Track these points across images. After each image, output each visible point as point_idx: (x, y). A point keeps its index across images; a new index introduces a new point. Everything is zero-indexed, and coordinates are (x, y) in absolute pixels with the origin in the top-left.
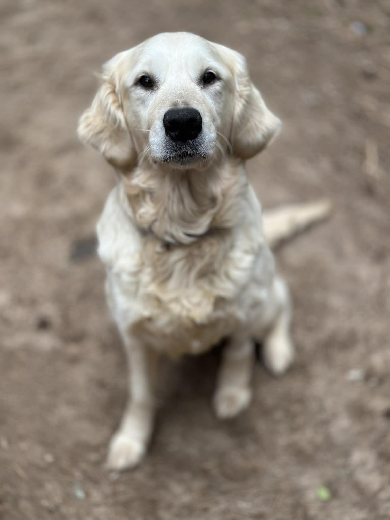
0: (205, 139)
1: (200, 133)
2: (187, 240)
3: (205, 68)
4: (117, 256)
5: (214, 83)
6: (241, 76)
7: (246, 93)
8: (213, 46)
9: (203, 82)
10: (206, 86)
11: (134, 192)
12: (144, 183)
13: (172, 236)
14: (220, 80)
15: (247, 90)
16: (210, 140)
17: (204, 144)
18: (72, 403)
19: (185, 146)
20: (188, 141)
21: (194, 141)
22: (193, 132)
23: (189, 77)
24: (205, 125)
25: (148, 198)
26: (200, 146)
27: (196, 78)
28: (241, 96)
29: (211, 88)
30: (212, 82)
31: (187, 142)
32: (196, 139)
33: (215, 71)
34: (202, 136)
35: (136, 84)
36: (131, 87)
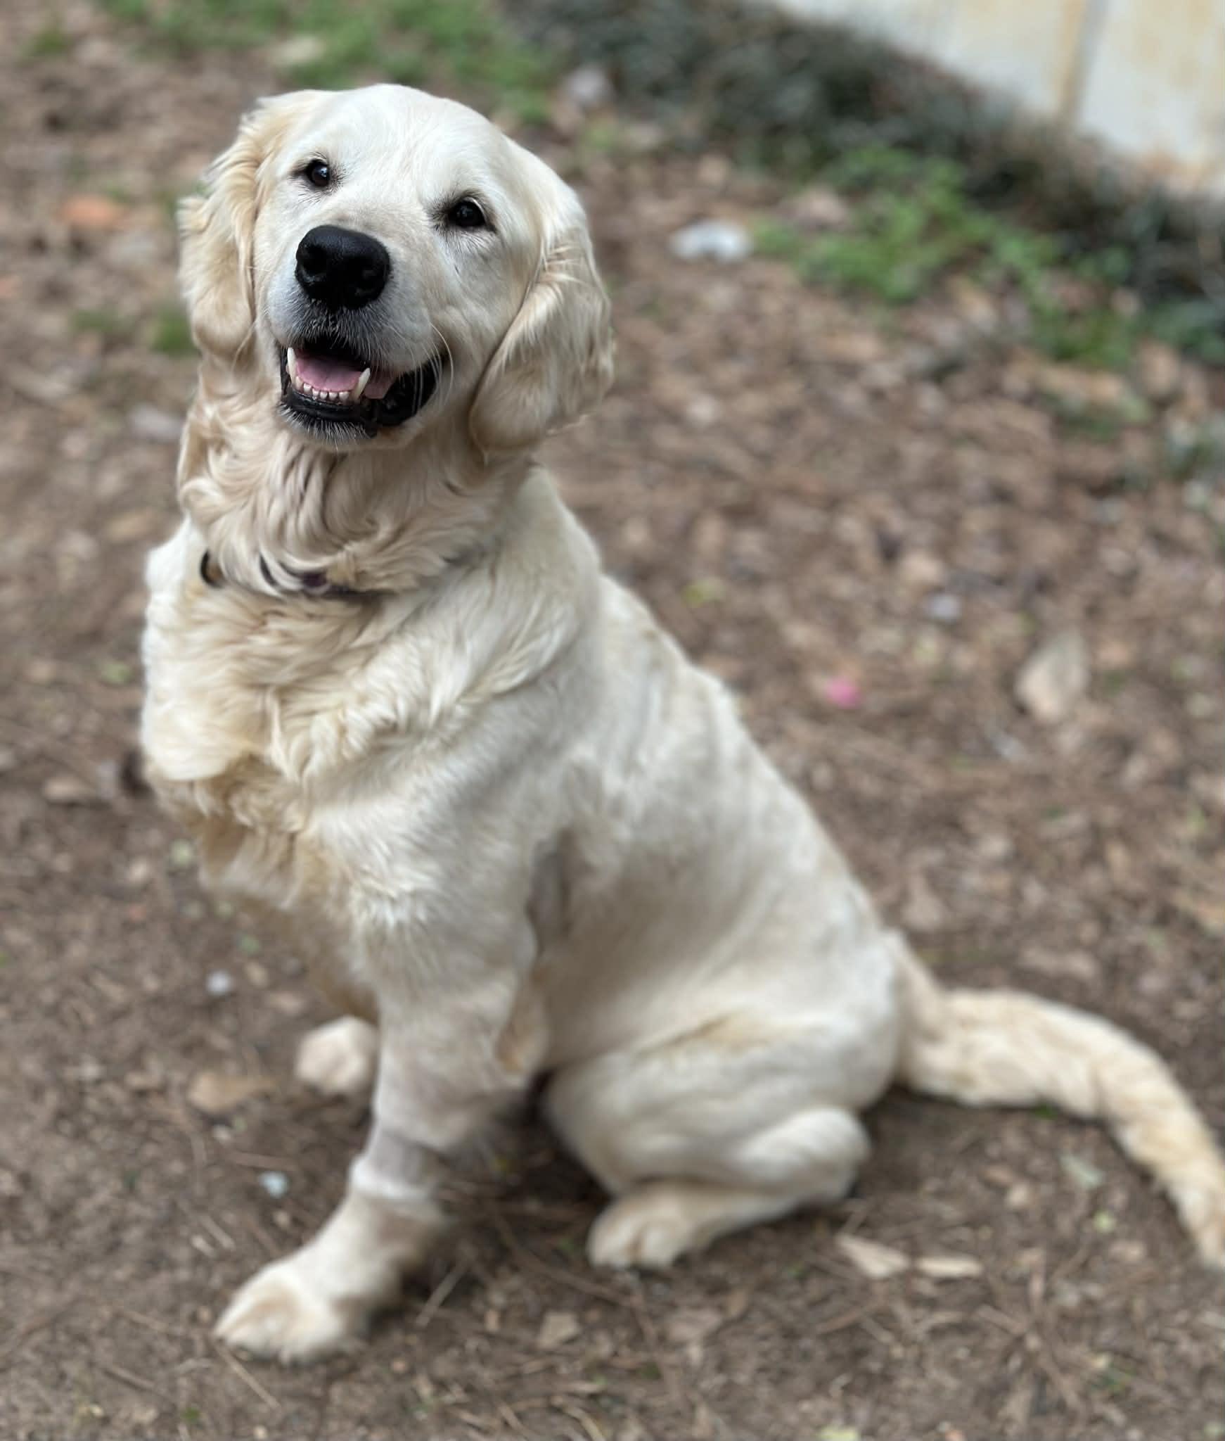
5: (475, 231)
9: (446, 214)
10: (451, 228)
29: (463, 236)
35: (296, 173)
36: (283, 178)
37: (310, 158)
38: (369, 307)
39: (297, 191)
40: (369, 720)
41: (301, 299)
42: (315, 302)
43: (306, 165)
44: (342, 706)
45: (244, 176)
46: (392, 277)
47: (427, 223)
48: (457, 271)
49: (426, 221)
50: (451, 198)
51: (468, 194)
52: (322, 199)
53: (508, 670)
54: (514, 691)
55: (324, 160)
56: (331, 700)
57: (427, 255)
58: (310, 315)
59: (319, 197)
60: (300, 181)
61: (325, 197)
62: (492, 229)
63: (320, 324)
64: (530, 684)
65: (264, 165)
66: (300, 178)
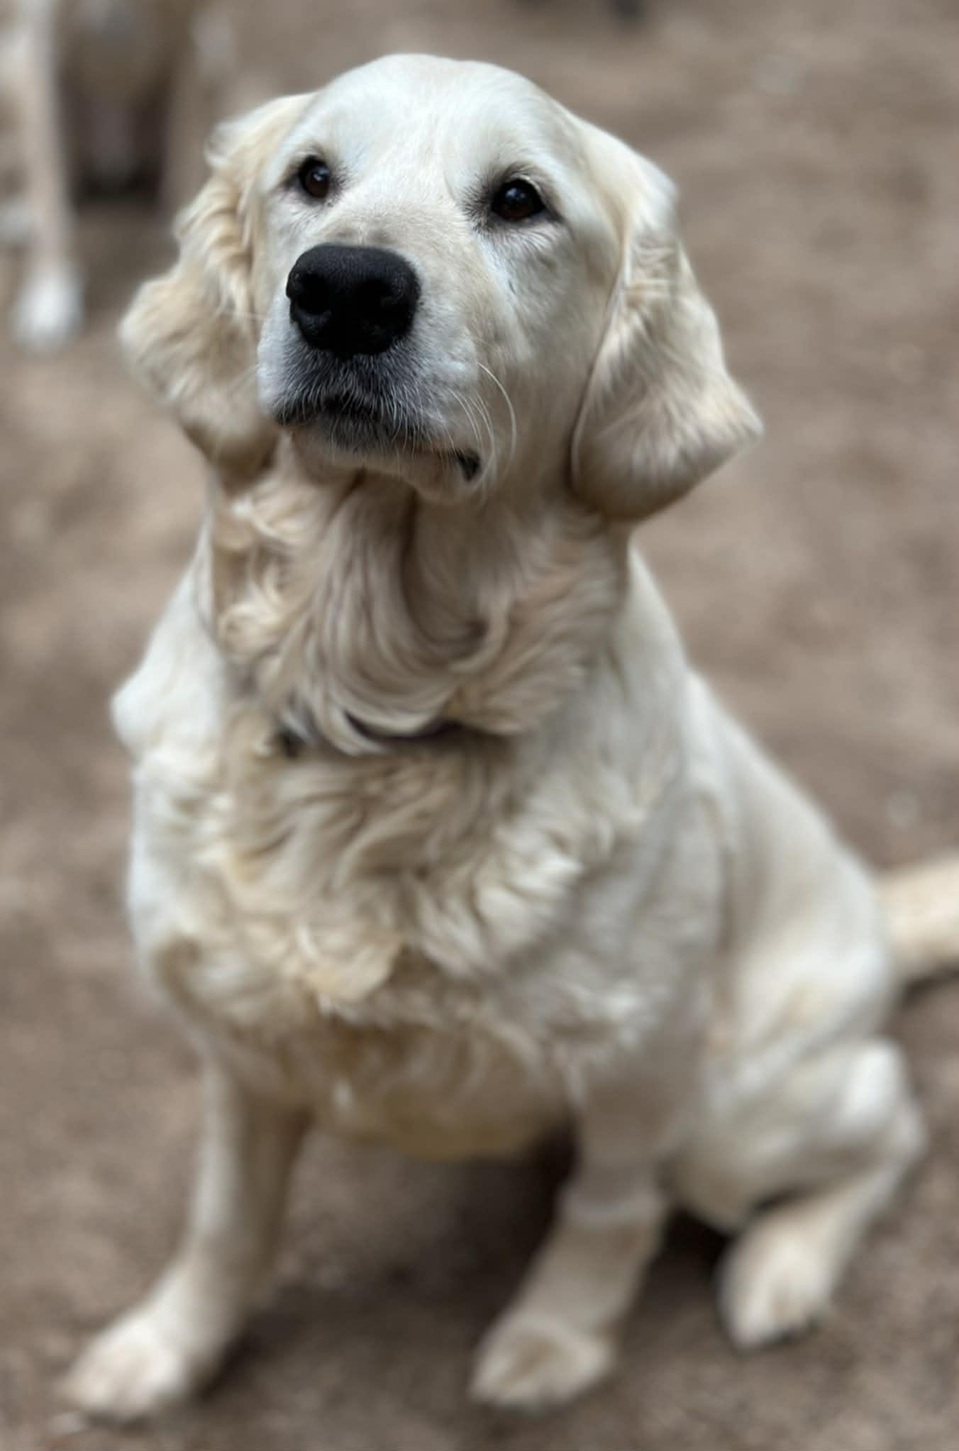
0: (420, 366)
1: (400, 338)
2: (352, 743)
3: (506, 162)
4: (157, 735)
5: (532, 224)
6: (647, 240)
7: (650, 295)
8: (568, 123)
9: (488, 205)
10: (499, 225)
11: (237, 543)
12: (271, 523)
13: (310, 719)
14: (557, 224)
15: (658, 287)
16: (441, 376)
17: (411, 382)
18: (109, 1176)
19: (341, 372)
20: (355, 357)
21: (378, 361)
22: (377, 327)
23: (442, 181)
24: (431, 321)
25: (271, 575)
26: (396, 384)
27: (467, 189)
28: (633, 304)
29: (515, 236)
30: (527, 220)
31: (351, 358)
32: (384, 354)
33: (538, 183)
34: (407, 352)
35: (287, 184)
36: (273, 192)
37: (303, 154)
38: (395, 349)
39: (292, 209)
43: (298, 165)
46: (422, 304)
47: (463, 224)
48: (512, 288)
49: (462, 221)
50: (492, 179)
51: (512, 169)
52: (322, 216)
55: (322, 158)
57: (466, 268)
59: (318, 213)
60: (293, 194)
62: (555, 217)
66: (292, 189)
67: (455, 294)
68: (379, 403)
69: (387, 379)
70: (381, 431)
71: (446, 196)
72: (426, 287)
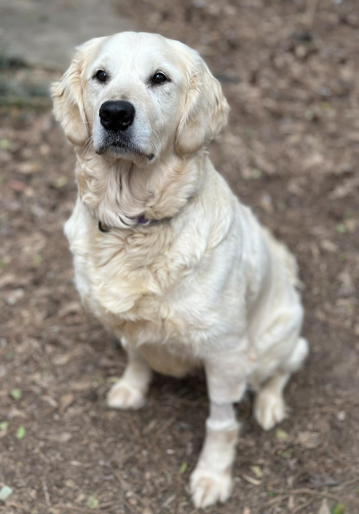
37: (97, 70)
39: (95, 84)
40: (177, 267)
41: (104, 131)
42: (109, 131)
43: (96, 73)
44: (166, 264)
45: (76, 78)
46: (136, 116)
47: (145, 87)
48: (159, 102)
50: (152, 74)
51: (158, 70)
52: (105, 87)
53: (216, 237)
54: (221, 243)
55: (103, 70)
56: (162, 264)
57: (147, 100)
58: (108, 136)
60: (95, 80)
61: (106, 86)
62: (170, 80)
63: (112, 139)
64: (225, 238)
65: (83, 73)
66: (95, 79)
67: (145, 110)
68: (127, 144)
69: (128, 137)
70: (128, 150)
71: (139, 80)
72: (137, 111)
